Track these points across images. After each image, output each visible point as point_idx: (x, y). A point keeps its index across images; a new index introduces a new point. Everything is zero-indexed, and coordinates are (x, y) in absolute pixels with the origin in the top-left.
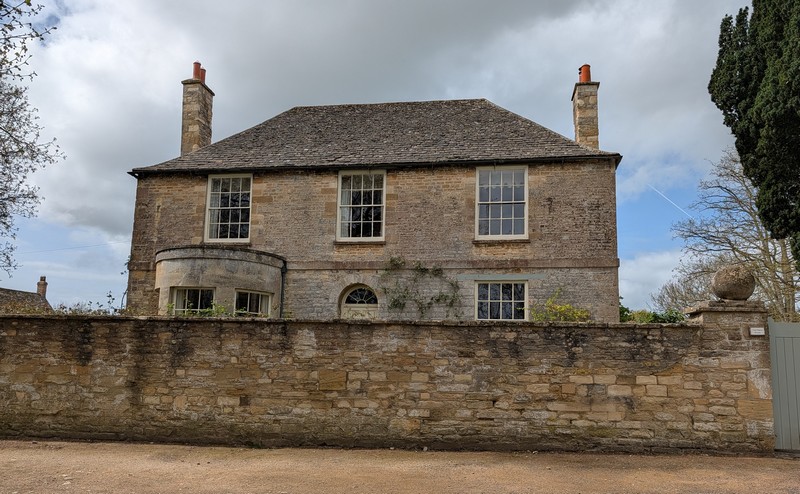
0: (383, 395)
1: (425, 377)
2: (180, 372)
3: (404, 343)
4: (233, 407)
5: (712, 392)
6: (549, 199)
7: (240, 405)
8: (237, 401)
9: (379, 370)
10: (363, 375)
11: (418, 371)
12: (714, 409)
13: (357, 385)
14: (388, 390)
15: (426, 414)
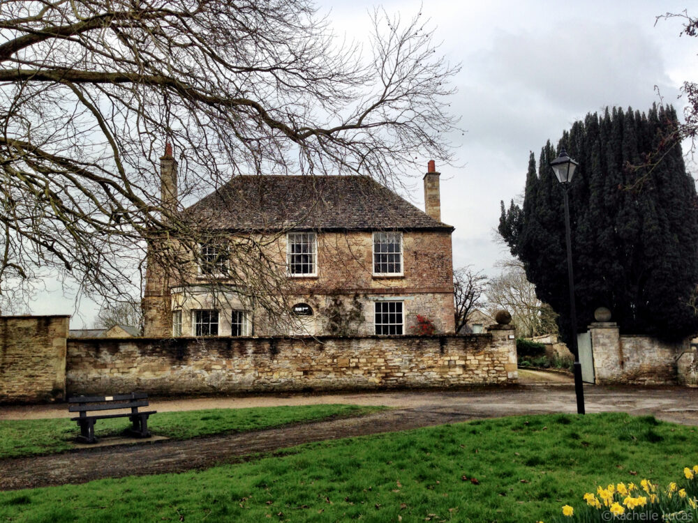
0: (365, 368)
1: (383, 360)
2: (275, 361)
3: (373, 346)
4: (300, 376)
5: (496, 362)
6: (415, 252)
7: (304, 375)
8: (302, 373)
9: (363, 358)
10: (356, 360)
11: (380, 358)
12: (496, 368)
13: (354, 365)
14: (367, 366)
15: (384, 375)
